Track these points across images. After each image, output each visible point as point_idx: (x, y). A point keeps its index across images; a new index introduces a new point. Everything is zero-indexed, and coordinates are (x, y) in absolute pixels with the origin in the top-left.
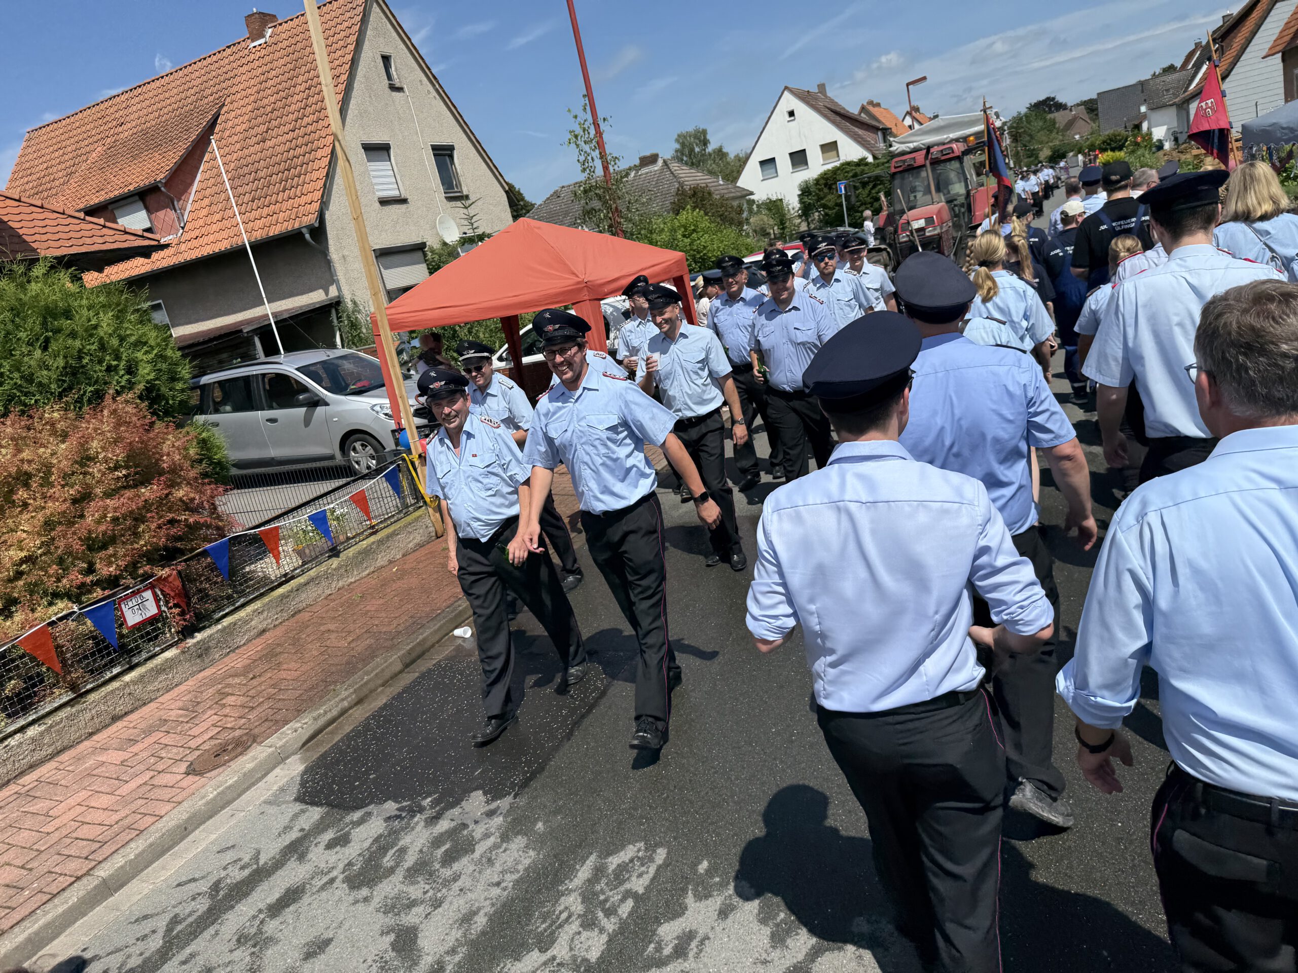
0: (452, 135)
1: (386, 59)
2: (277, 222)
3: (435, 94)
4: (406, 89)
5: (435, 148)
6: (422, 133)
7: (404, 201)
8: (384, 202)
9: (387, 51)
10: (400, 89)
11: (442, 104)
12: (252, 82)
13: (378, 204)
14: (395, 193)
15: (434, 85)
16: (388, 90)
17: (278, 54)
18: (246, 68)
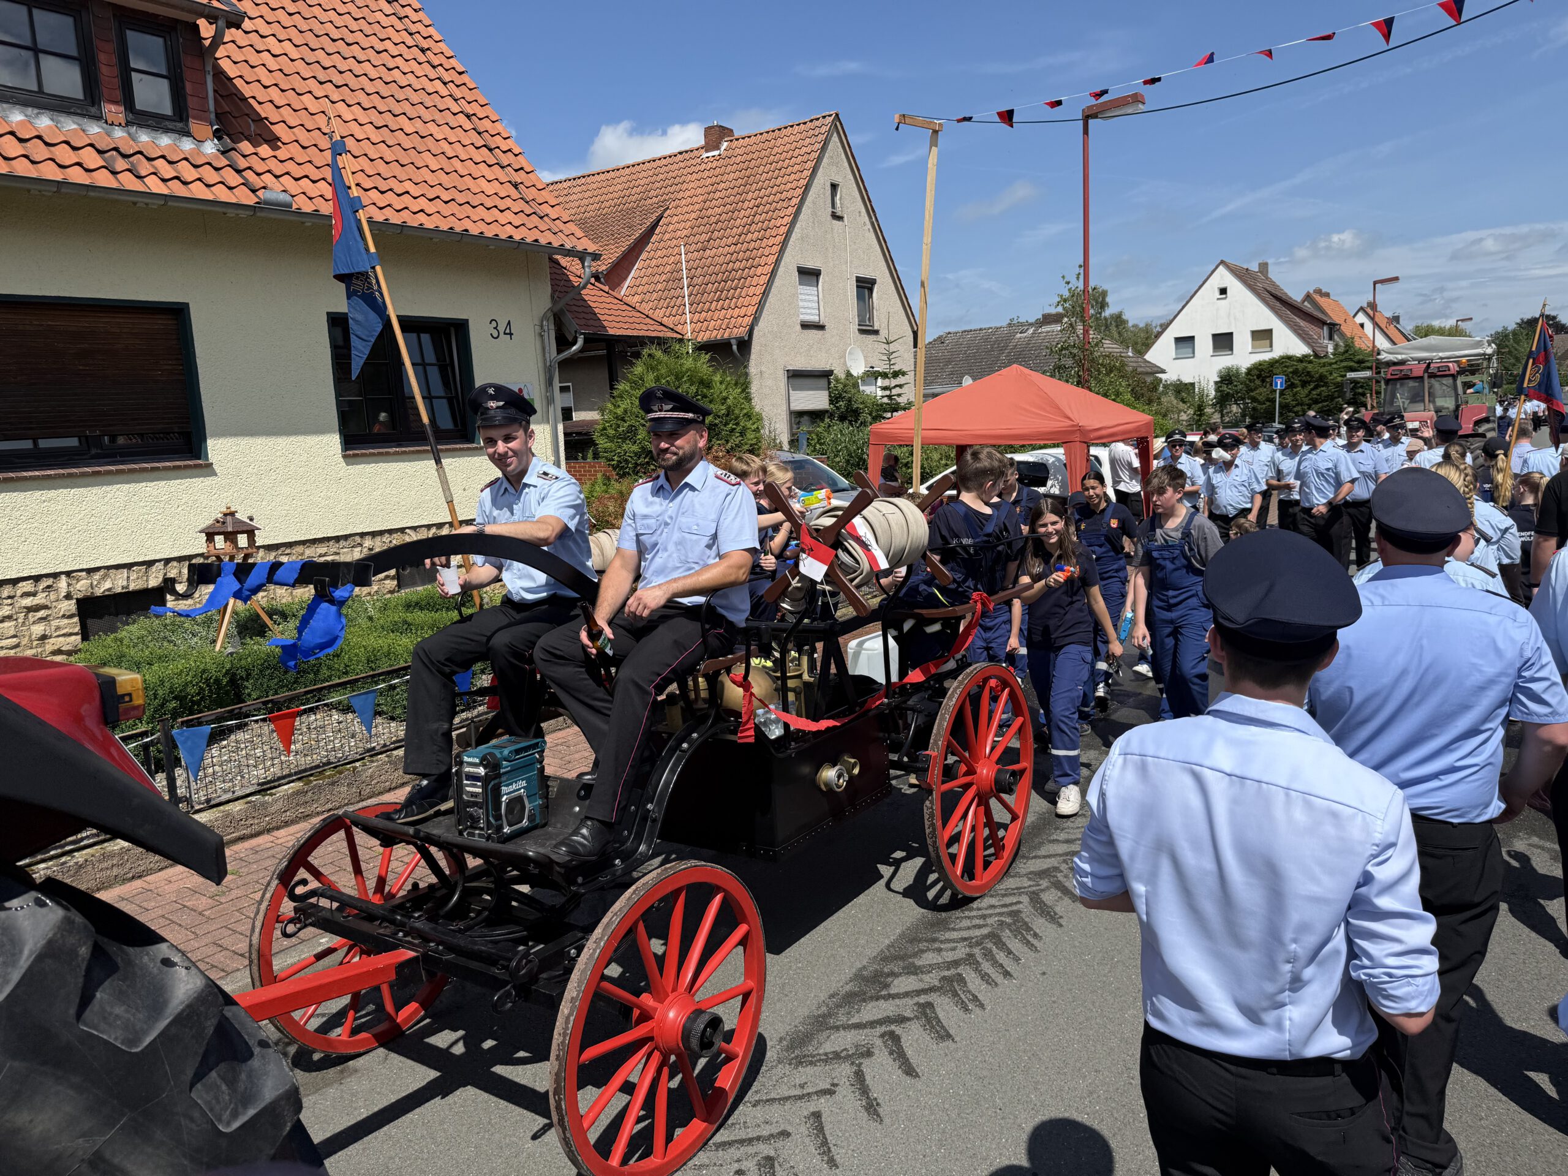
0: (877, 270)
1: (834, 187)
2: (707, 329)
3: (869, 226)
4: (845, 219)
5: (859, 280)
6: (851, 262)
7: (821, 327)
8: (805, 326)
9: (837, 179)
10: (839, 218)
11: (874, 237)
12: (699, 191)
13: (799, 327)
14: (815, 318)
15: (870, 218)
16: (829, 218)
17: (729, 168)
18: (695, 176)
